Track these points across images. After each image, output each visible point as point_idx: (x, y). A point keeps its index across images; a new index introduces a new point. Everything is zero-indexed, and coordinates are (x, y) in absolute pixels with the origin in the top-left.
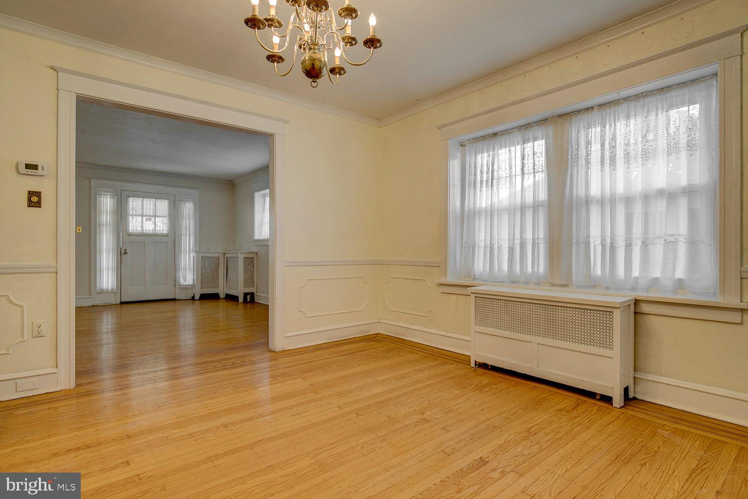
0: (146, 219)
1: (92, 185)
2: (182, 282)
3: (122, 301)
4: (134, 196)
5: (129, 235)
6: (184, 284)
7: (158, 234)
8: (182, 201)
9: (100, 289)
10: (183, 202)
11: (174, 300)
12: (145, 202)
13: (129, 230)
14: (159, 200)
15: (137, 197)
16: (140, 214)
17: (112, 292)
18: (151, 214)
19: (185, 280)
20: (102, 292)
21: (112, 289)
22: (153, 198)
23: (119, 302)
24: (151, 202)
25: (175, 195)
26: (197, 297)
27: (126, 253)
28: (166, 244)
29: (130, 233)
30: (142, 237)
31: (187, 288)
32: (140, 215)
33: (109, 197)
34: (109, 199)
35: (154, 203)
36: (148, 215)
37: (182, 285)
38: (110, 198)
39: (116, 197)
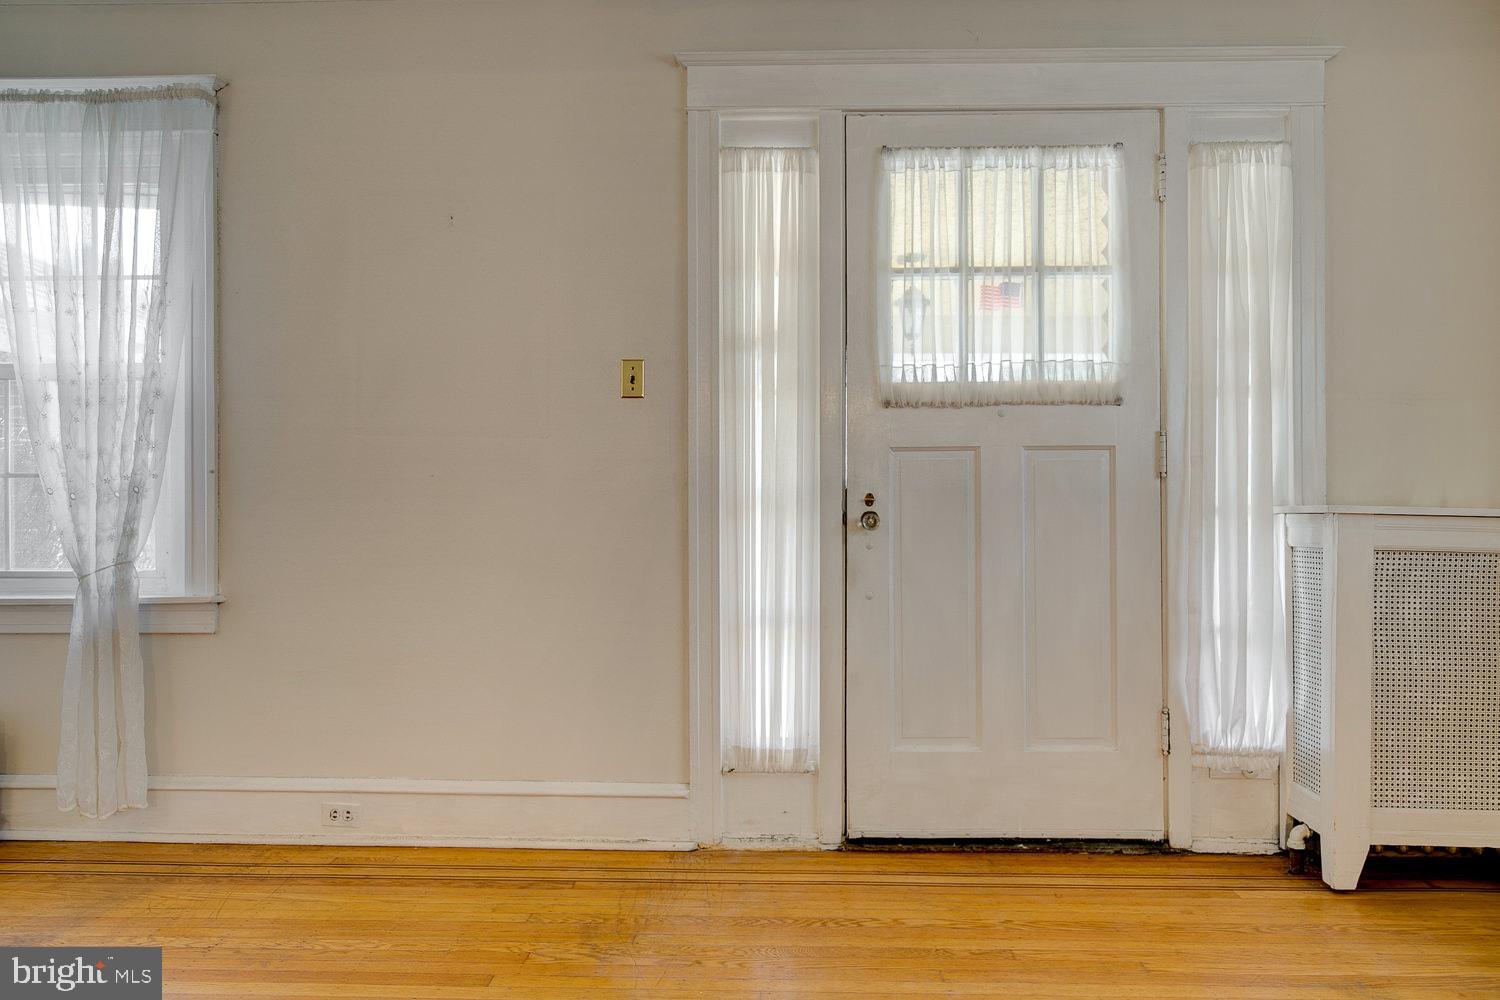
0: (984, 288)
1: (695, 98)
2: (1211, 723)
3: (854, 834)
4: (913, 147)
5: (887, 404)
6: (1232, 743)
7: (1059, 387)
8: (1213, 145)
9: (737, 748)
10: (1221, 152)
11: (1159, 849)
12: (978, 179)
13: (888, 366)
14: (1062, 160)
15: (934, 148)
16: (953, 262)
17: (800, 770)
18: (1017, 260)
19: (1236, 716)
20: (743, 767)
21: (799, 754)
22: (1022, 146)
23: (835, 839)
24: (1017, 174)
25: (1161, 110)
26: (1342, 867)
27: (870, 520)
28: (1106, 453)
29: (897, 388)
30: (966, 411)
31: (1245, 775)
32: (954, 270)
33: (778, 160)
34: (778, 179)
35: (1030, 175)
36: (999, 262)
37: (1214, 752)
38: (785, 170)
39: (817, 162)
